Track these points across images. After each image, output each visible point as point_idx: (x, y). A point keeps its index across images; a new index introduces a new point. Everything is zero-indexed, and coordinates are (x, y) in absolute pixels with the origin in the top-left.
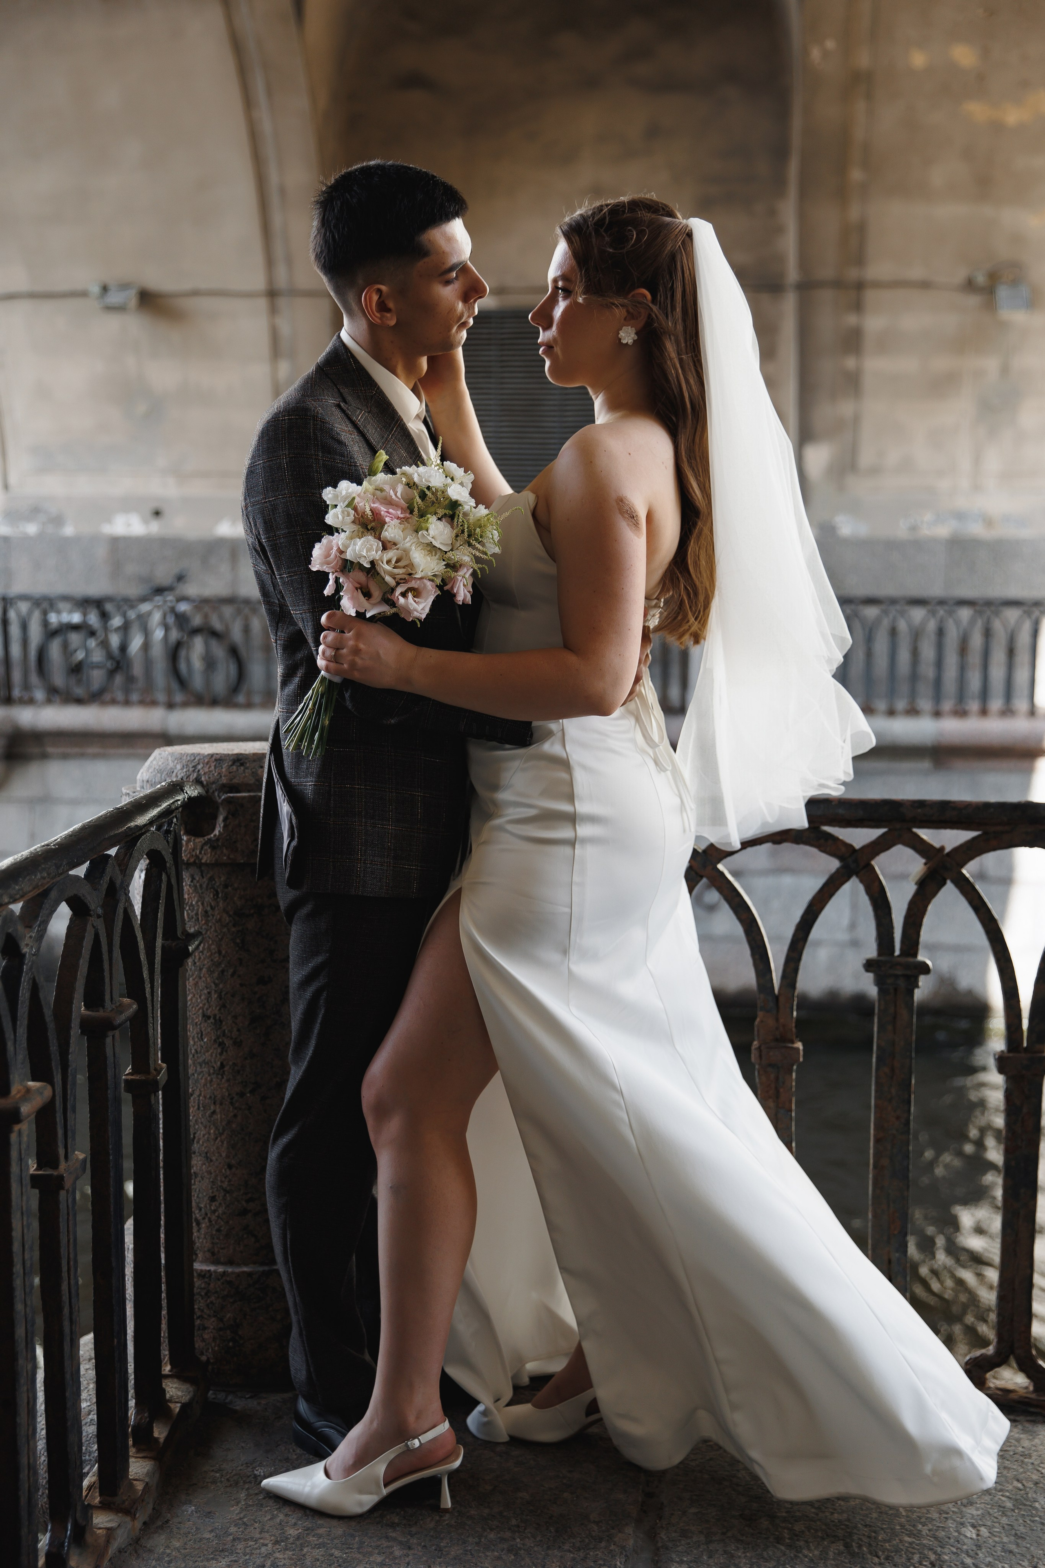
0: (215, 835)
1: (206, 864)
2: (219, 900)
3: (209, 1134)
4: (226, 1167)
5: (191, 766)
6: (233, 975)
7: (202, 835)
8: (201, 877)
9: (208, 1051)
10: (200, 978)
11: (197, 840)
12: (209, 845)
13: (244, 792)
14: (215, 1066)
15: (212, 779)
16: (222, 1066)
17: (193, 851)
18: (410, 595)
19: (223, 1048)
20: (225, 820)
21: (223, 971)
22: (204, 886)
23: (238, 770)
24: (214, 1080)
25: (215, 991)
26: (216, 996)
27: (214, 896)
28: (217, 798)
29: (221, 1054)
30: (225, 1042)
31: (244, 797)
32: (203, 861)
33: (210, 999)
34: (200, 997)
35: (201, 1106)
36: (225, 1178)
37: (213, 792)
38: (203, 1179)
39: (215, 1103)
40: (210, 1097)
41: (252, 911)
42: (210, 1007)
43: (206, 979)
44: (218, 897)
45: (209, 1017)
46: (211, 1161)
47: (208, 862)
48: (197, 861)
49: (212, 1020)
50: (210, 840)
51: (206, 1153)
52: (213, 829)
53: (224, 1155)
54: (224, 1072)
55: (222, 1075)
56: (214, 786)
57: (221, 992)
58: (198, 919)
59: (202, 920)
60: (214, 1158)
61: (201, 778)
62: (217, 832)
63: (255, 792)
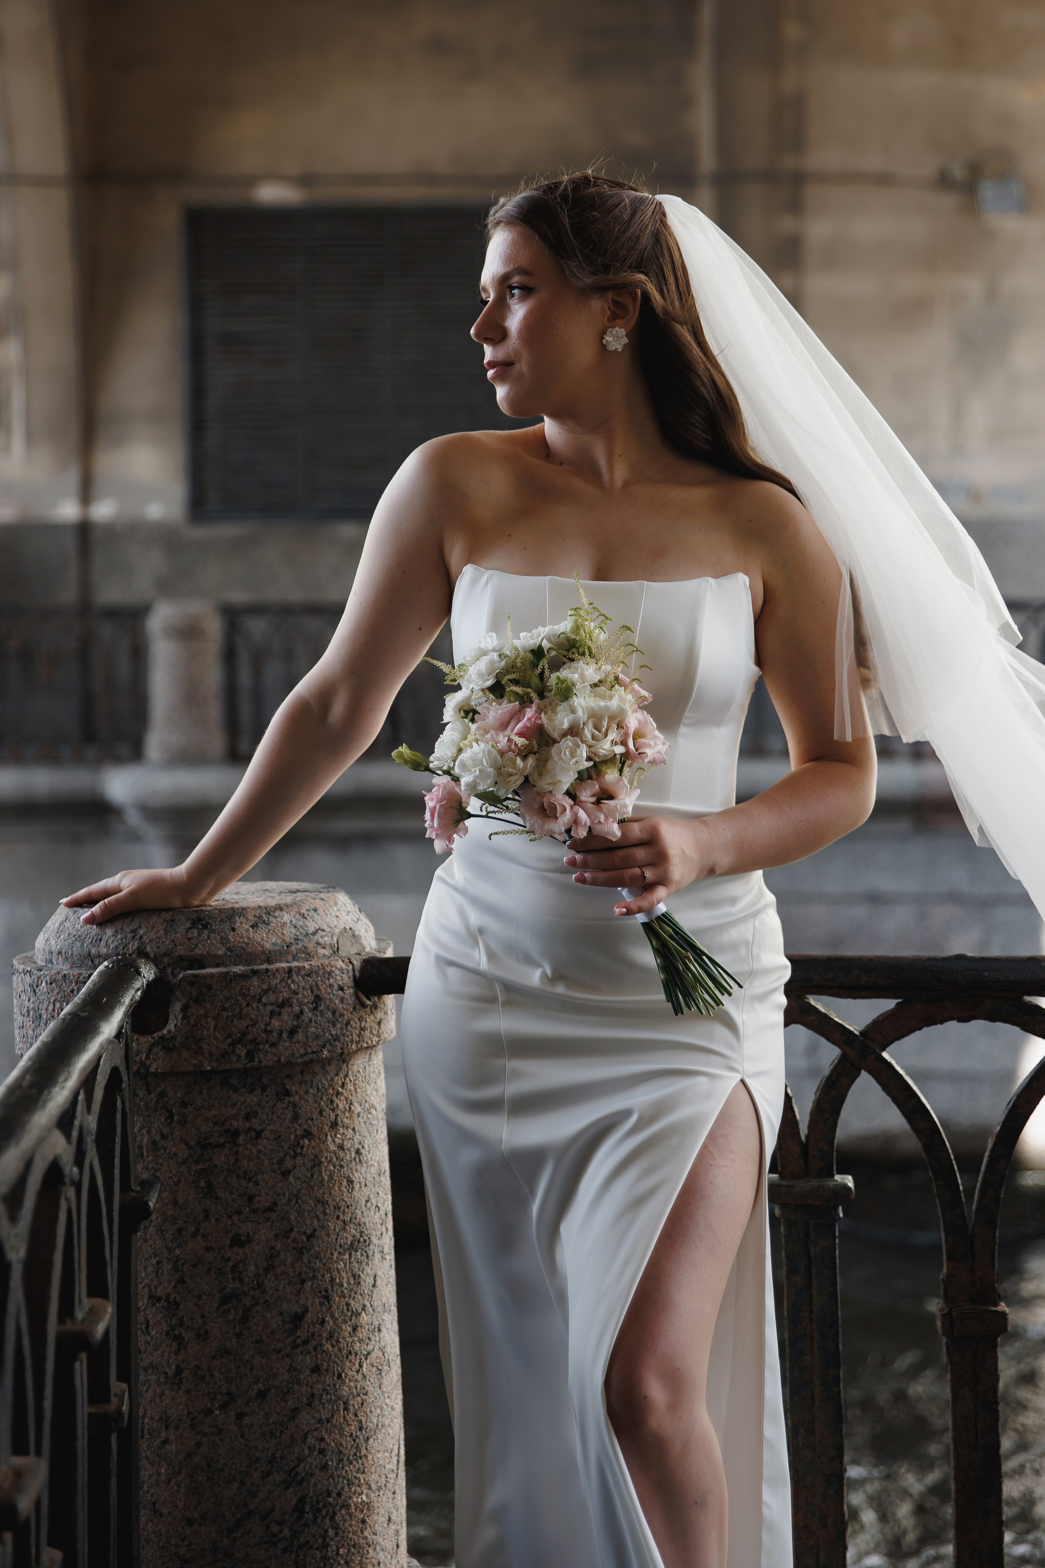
0: (169, 1032)
1: (156, 1074)
2: (173, 1125)
3: (159, 1474)
4: (184, 1523)
6: (194, 1235)
7: (151, 1033)
8: (146, 1093)
9: (157, 1350)
10: (146, 1241)
11: (143, 1039)
12: (160, 1047)
13: (210, 966)
14: (168, 1371)
15: (162, 950)
16: (179, 1370)
17: (137, 1055)
19: (179, 1344)
20: (185, 1009)
21: (180, 1230)
23: (199, 935)
24: (166, 1392)
25: (169, 1259)
26: (169, 1267)
27: (166, 1120)
28: (171, 977)
29: (177, 1353)
30: (184, 1335)
31: (212, 976)
32: (152, 1070)
33: (160, 1271)
34: (145, 1268)
35: (146, 1432)
36: (182, 1540)
38: (148, 1544)
39: (167, 1428)
40: (161, 1418)
41: (222, 1141)
42: (160, 1283)
43: (155, 1242)
44: (172, 1121)
45: (159, 1299)
46: (161, 1515)
47: (159, 1070)
48: (142, 1070)
49: (163, 1303)
50: (162, 1038)
51: (154, 1504)
52: (165, 1023)
53: (181, 1505)
54: (181, 1379)
55: (178, 1384)
56: (165, 959)
57: (177, 1261)
58: (142, 1153)
59: (148, 1156)
60: (165, 1511)
61: (146, 948)
62: (171, 1026)
63: (226, 966)
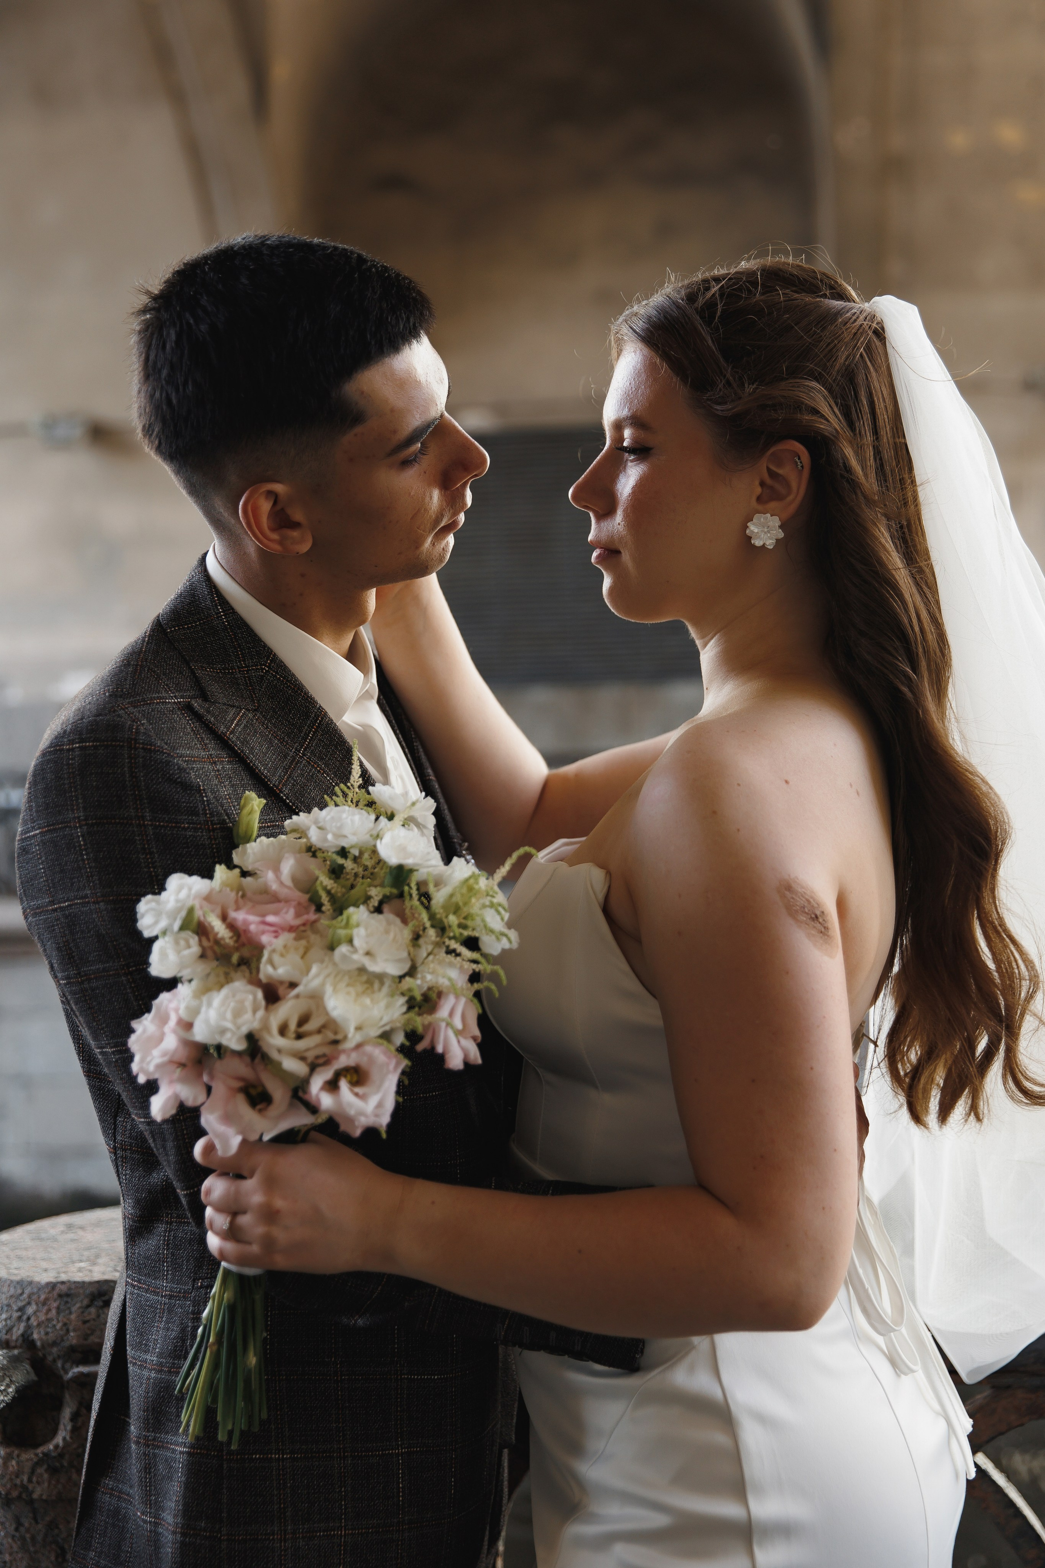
0: (56, 1447)
1: (41, 1501)
5: (15, 1308)
7: (33, 1447)
8: (33, 1522)
11: (24, 1456)
12: (45, 1466)
15: (52, 1337)
17: (17, 1476)
18: (344, 1085)
20: (73, 1418)
22: (40, 1538)
27: (57, 1557)
28: (62, 1372)
32: (35, 1496)
37: (54, 1361)
47: (44, 1497)
48: (24, 1496)
50: (46, 1455)
52: (54, 1432)
56: (55, 1350)
61: (32, 1333)
62: (59, 1440)
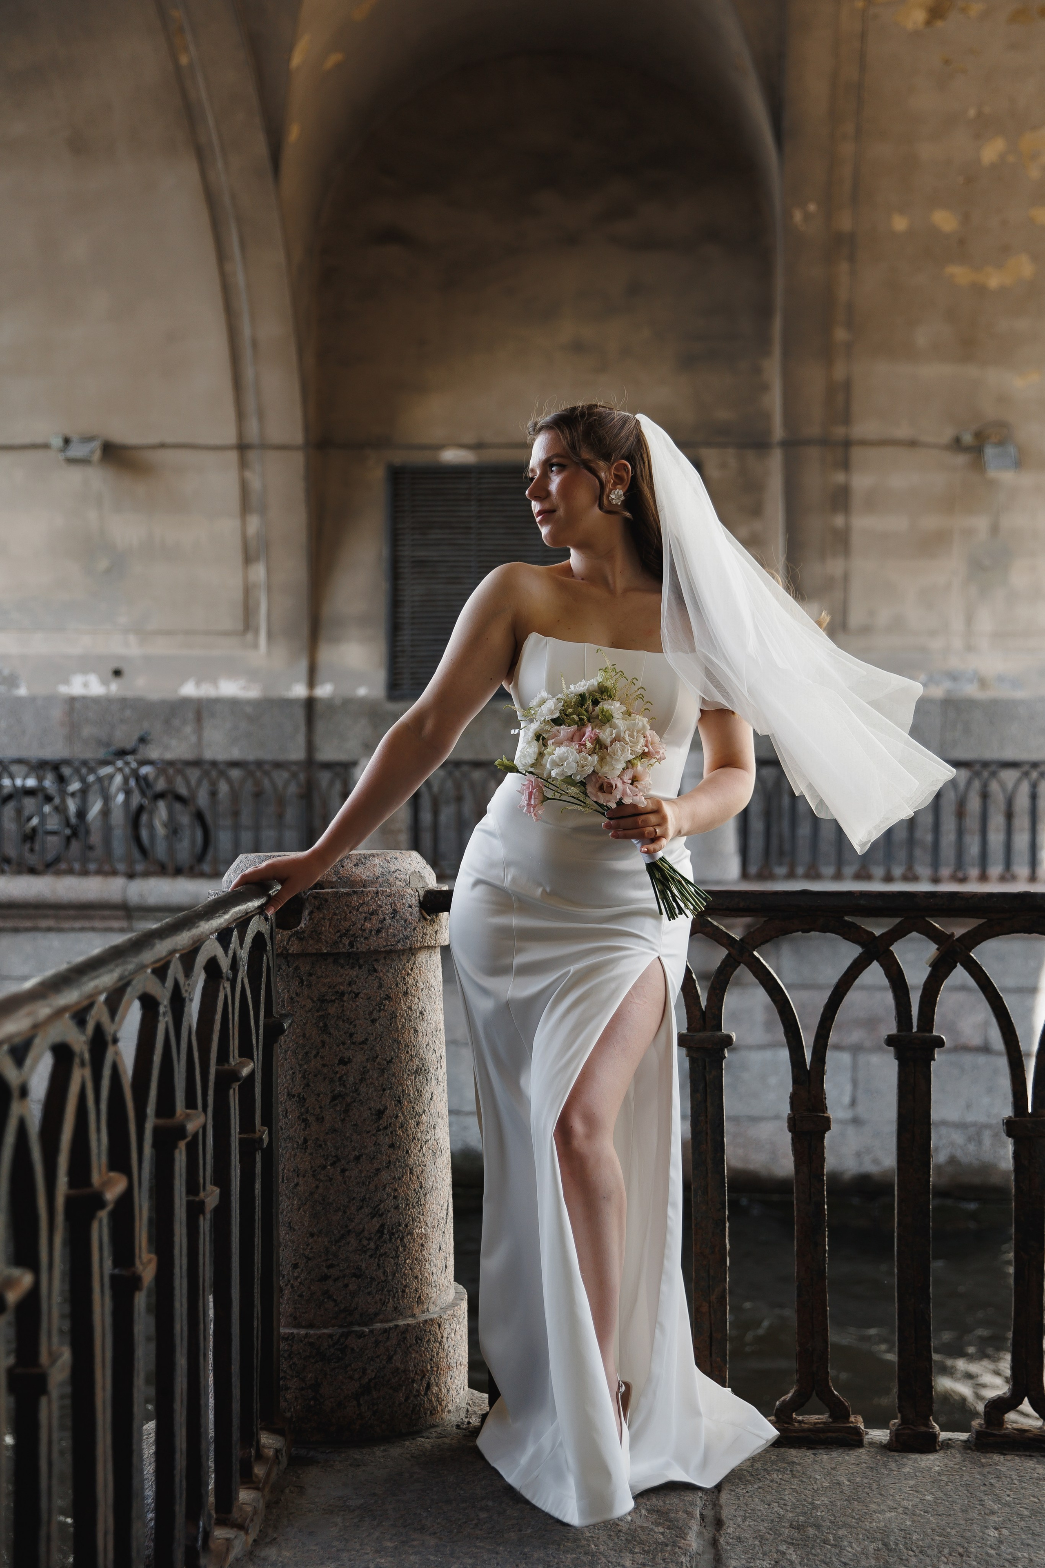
0: (301, 928)
1: (292, 955)
2: (304, 987)
3: (293, 1205)
4: (308, 1235)
6: (315, 1056)
7: (290, 928)
8: (287, 967)
9: (292, 1127)
10: (286, 1060)
11: (285, 933)
12: (296, 937)
13: (327, 888)
14: (299, 1140)
16: (306, 1141)
17: (281, 943)
19: (306, 1124)
20: (311, 913)
21: (307, 1053)
22: (290, 975)
24: (298, 1154)
25: (300, 1071)
26: (300, 1076)
27: (299, 984)
28: (303, 895)
29: (304, 1130)
30: (309, 1118)
31: (328, 893)
32: (290, 951)
33: (294, 1079)
34: (285, 1077)
36: (307, 1245)
38: (286, 1248)
39: (298, 1176)
40: (294, 1170)
41: (334, 998)
42: (295, 1086)
43: (291, 1061)
44: (303, 985)
45: (294, 1096)
46: (294, 1230)
47: (295, 952)
48: (284, 952)
49: (296, 1098)
50: (297, 932)
51: (290, 1223)
52: (299, 923)
53: (306, 1224)
54: (307, 1146)
55: (305, 1149)
57: (305, 1073)
58: (284, 1005)
59: (288, 1006)
60: (297, 1228)
62: (302, 925)
63: (337, 888)
